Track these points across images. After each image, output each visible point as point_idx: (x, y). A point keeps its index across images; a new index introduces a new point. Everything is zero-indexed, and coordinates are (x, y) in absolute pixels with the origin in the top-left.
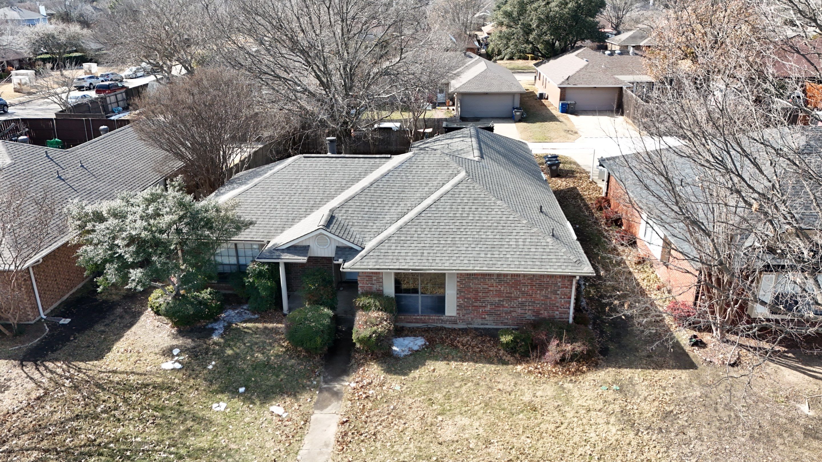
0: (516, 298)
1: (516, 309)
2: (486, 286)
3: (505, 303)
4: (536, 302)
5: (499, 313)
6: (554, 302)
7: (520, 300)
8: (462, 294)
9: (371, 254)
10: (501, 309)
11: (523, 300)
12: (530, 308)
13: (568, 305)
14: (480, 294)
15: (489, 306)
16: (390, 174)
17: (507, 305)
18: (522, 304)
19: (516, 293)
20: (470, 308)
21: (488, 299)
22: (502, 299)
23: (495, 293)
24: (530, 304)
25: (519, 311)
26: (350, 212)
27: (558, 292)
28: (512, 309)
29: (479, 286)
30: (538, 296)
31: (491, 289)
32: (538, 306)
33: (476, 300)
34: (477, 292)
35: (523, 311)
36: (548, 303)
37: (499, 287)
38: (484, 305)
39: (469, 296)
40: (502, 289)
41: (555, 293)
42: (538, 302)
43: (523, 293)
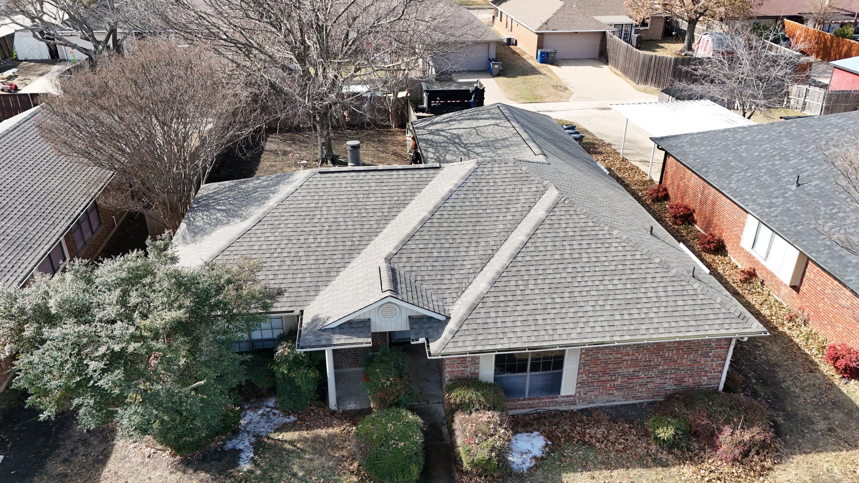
0: (656, 366)
1: (655, 379)
2: (620, 356)
3: (641, 373)
4: (681, 368)
5: (631, 385)
6: (703, 367)
7: (661, 367)
8: (587, 368)
9: (465, 327)
10: (635, 381)
11: (665, 367)
12: (672, 376)
13: (720, 369)
14: (611, 366)
15: (620, 379)
16: (454, 196)
17: (643, 376)
18: (663, 372)
19: (657, 360)
20: (595, 384)
22: (637, 369)
23: (629, 362)
24: (673, 371)
25: (658, 381)
26: (413, 260)
27: (710, 354)
28: (649, 380)
29: (611, 356)
30: (684, 361)
31: (626, 358)
32: (683, 372)
33: (604, 373)
34: (607, 363)
35: (662, 381)
36: (696, 368)
37: (637, 355)
38: (613, 378)
39: (595, 370)
40: (640, 357)
41: (706, 355)
42: (684, 368)
43: (665, 359)
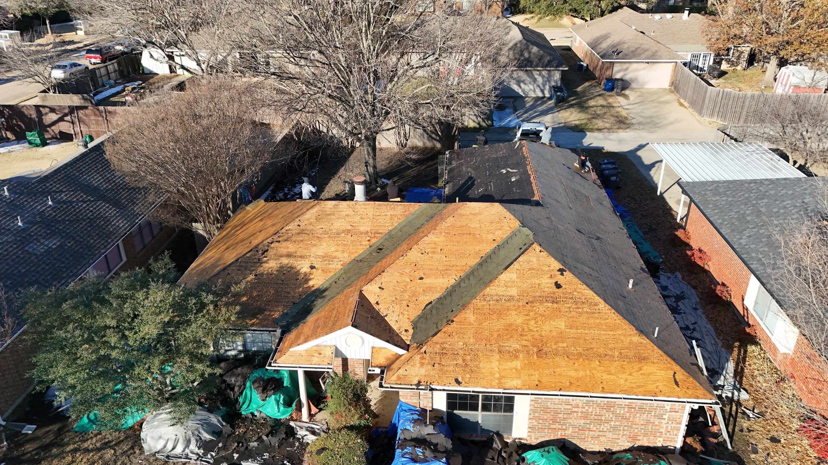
0: (607, 421)
1: (607, 434)
3: (592, 426)
5: (583, 437)
6: (657, 428)
10: (587, 432)
11: (617, 423)
12: (625, 433)
13: (675, 432)
15: (571, 429)
17: (594, 429)
18: (615, 429)
20: (546, 431)
21: (569, 421)
22: (588, 422)
23: (580, 414)
24: (626, 428)
25: (610, 435)
27: (664, 417)
29: (560, 406)
30: (637, 420)
31: (576, 410)
32: (636, 431)
33: (554, 421)
34: (556, 413)
35: (615, 436)
36: (650, 428)
37: (587, 408)
38: (564, 427)
39: (545, 417)
41: (660, 417)
42: (637, 426)
43: (617, 416)
